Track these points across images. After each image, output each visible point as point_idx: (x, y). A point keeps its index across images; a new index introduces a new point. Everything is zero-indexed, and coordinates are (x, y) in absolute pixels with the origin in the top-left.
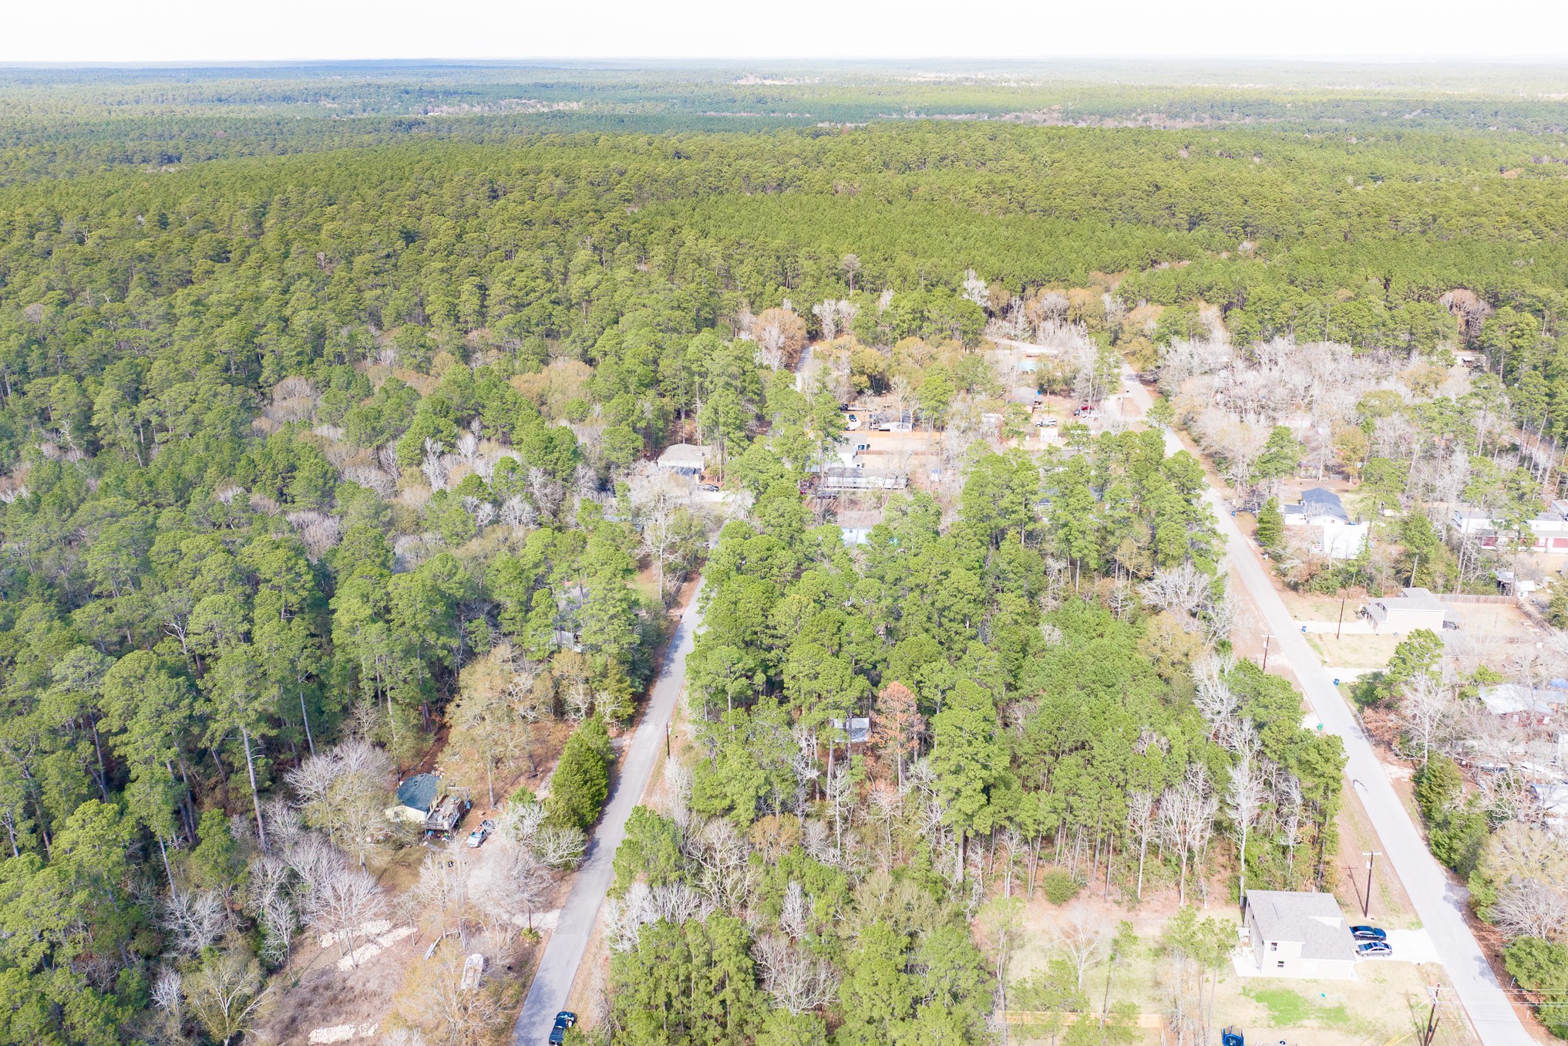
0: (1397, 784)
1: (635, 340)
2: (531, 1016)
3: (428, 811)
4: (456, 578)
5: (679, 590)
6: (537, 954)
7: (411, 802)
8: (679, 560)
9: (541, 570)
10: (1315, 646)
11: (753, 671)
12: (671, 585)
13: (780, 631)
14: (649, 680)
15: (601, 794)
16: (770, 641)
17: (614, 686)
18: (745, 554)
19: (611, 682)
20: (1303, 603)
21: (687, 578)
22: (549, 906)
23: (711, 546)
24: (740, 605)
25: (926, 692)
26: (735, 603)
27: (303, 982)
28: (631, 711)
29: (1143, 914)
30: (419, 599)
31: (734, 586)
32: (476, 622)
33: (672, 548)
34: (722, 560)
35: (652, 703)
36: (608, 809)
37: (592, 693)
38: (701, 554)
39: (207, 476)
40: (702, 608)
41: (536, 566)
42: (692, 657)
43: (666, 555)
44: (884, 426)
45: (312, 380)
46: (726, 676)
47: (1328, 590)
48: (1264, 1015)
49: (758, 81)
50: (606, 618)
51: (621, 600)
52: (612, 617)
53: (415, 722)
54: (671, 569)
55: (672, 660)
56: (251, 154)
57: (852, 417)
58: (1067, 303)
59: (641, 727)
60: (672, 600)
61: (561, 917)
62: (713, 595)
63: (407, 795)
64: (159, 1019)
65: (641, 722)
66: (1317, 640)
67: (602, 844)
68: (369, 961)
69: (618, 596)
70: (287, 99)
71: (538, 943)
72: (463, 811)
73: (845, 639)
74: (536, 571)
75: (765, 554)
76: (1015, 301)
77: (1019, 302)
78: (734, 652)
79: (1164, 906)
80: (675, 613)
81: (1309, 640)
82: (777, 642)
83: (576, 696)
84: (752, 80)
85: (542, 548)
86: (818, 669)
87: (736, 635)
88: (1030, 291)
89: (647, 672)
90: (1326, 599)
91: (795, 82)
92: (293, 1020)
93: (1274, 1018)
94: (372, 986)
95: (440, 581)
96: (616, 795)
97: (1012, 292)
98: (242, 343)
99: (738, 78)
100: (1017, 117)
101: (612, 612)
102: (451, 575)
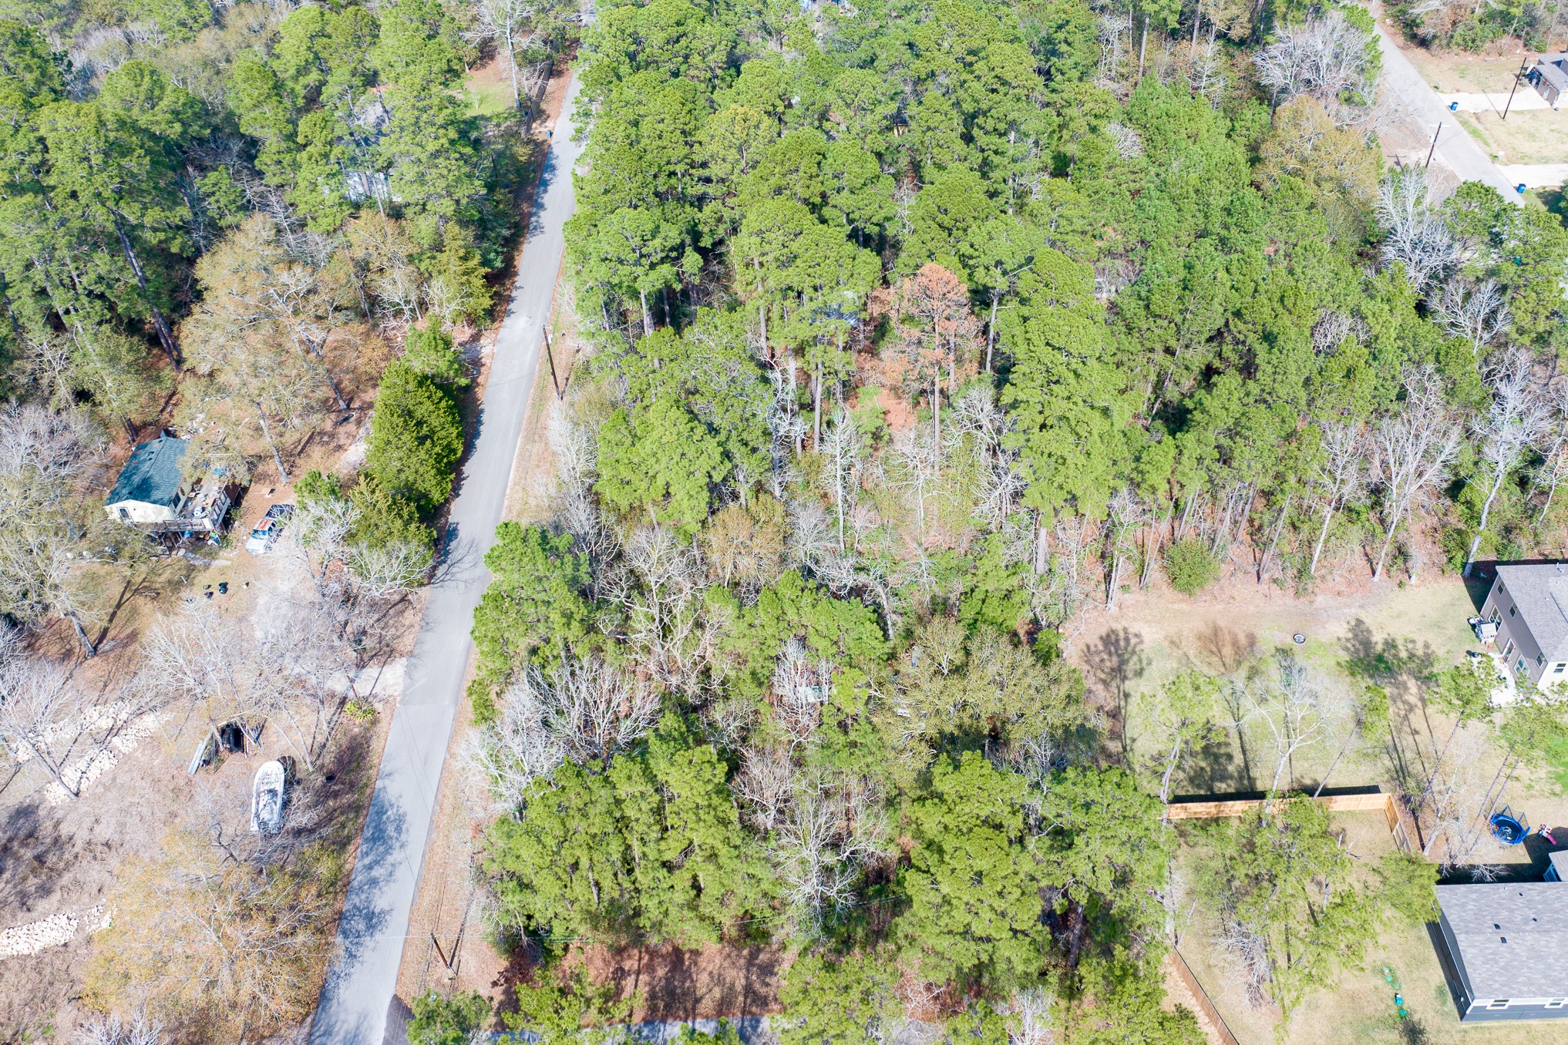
2: (370, 867)
3: (175, 502)
4: (164, 104)
5: (542, 91)
6: (375, 745)
8: (538, 45)
9: (314, 77)
10: (1474, 133)
11: (680, 249)
12: (530, 84)
13: (715, 170)
14: (512, 244)
15: (454, 451)
16: (700, 189)
17: (455, 266)
18: (642, 32)
19: (449, 258)
20: (1441, 64)
21: (553, 71)
22: (386, 652)
23: (585, 18)
24: (645, 127)
25: (980, 275)
26: (636, 124)
28: (487, 302)
30: (93, 148)
31: (630, 94)
32: (212, 176)
33: (525, 25)
34: (606, 45)
35: (519, 280)
36: (468, 468)
37: (423, 279)
38: (571, 34)
40: (579, 131)
41: (303, 71)
42: (573, 225)
43: (517, 38)
46: (637, 263)
47: (1471, 45)
48: (1542, 773)
50: (424, 157)
51: (444, 127)
52: (436, 155)
53: (131, 358)
54: (527, 60)
55: (541, 206)
59: (507, 321)
60: (531, 110)
61: (408, 673)
62: (594, 108)
63: (136, 479)
65: (508, 313)
66: (1473, 120)
67: (463, 533)
68: (98, 783)
69: (440, 120)
71: (374, 722)
72: (236, 494)
74: (303, 81)
75: (674, 32)
78: (645, 218)
79: (1349, 583)
80: (539, 130)
81: (1464, 123)
82: (711, 189)
83: (394, 287)
85: (306, 43)
86: (794, 246)
87: (644, 185)
89: (506, 232)
90: (1470, 58)
93: (1559, 778)
94: (105, 832)
95: (136, 111)
96: (478, 442)
101: (432, 146)
102: (152, 100)
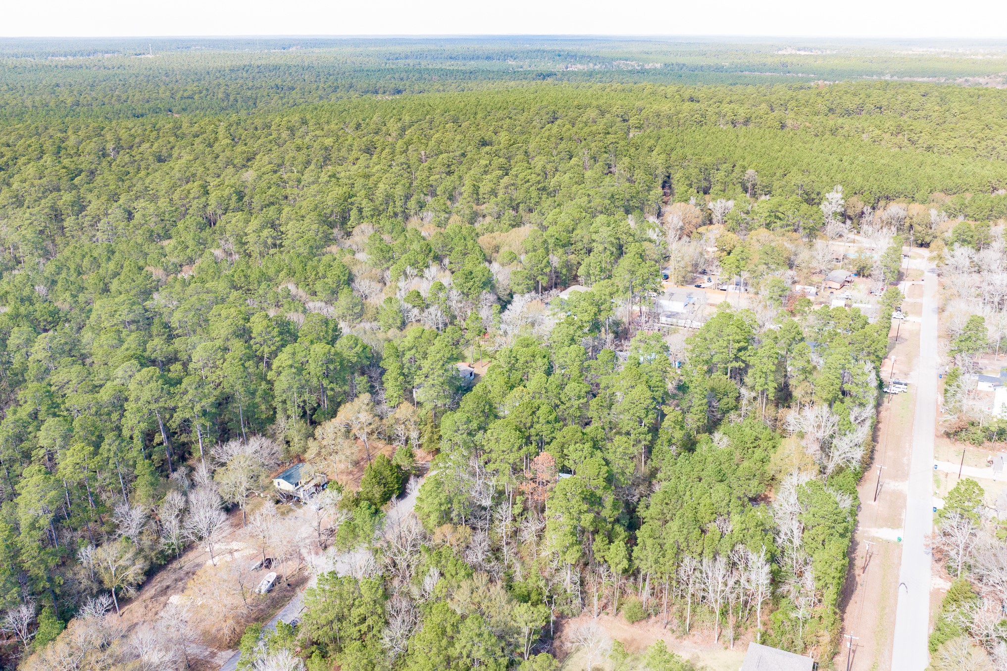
0: (935, 594)
1: (566, 215)
3: (297, 485)
7: (287, 478)
10: (937, 481)
17: (430, 429)
19: (428, 426)
20: (949, 448)
27: (185, 568)
29: (685, 643)
39: (280, 275)
44: (724, 287)
45: (377, 226)
49: (794, 52)
52: (431, 386)
56: (444, 91)
57: (709, 280)
58: (905, 213)
64: (77, 568)
66: (942, 477)
69: (437, 374)
70: (488, 58)
73: (535, 419)
76: (867, 209)
77: (870, 210)
79: (703, 640)
81: (935, 476)
83: (400, 432)
84: (789, 51)
88: (882, 203)
90: (972, 448)
91: (820, 53)
92: (168, 587)
97: (866, 202)
98: (341, 201)
99: (780, 49)
100: (966, 81)
